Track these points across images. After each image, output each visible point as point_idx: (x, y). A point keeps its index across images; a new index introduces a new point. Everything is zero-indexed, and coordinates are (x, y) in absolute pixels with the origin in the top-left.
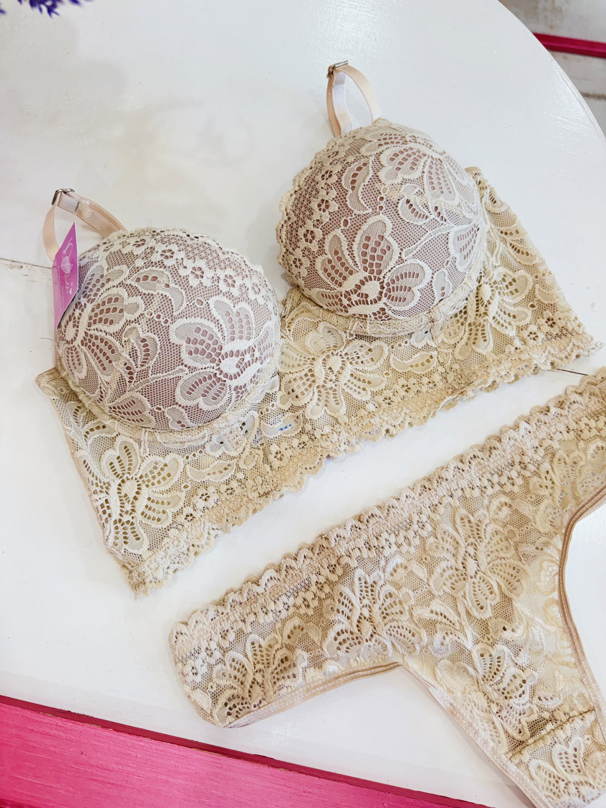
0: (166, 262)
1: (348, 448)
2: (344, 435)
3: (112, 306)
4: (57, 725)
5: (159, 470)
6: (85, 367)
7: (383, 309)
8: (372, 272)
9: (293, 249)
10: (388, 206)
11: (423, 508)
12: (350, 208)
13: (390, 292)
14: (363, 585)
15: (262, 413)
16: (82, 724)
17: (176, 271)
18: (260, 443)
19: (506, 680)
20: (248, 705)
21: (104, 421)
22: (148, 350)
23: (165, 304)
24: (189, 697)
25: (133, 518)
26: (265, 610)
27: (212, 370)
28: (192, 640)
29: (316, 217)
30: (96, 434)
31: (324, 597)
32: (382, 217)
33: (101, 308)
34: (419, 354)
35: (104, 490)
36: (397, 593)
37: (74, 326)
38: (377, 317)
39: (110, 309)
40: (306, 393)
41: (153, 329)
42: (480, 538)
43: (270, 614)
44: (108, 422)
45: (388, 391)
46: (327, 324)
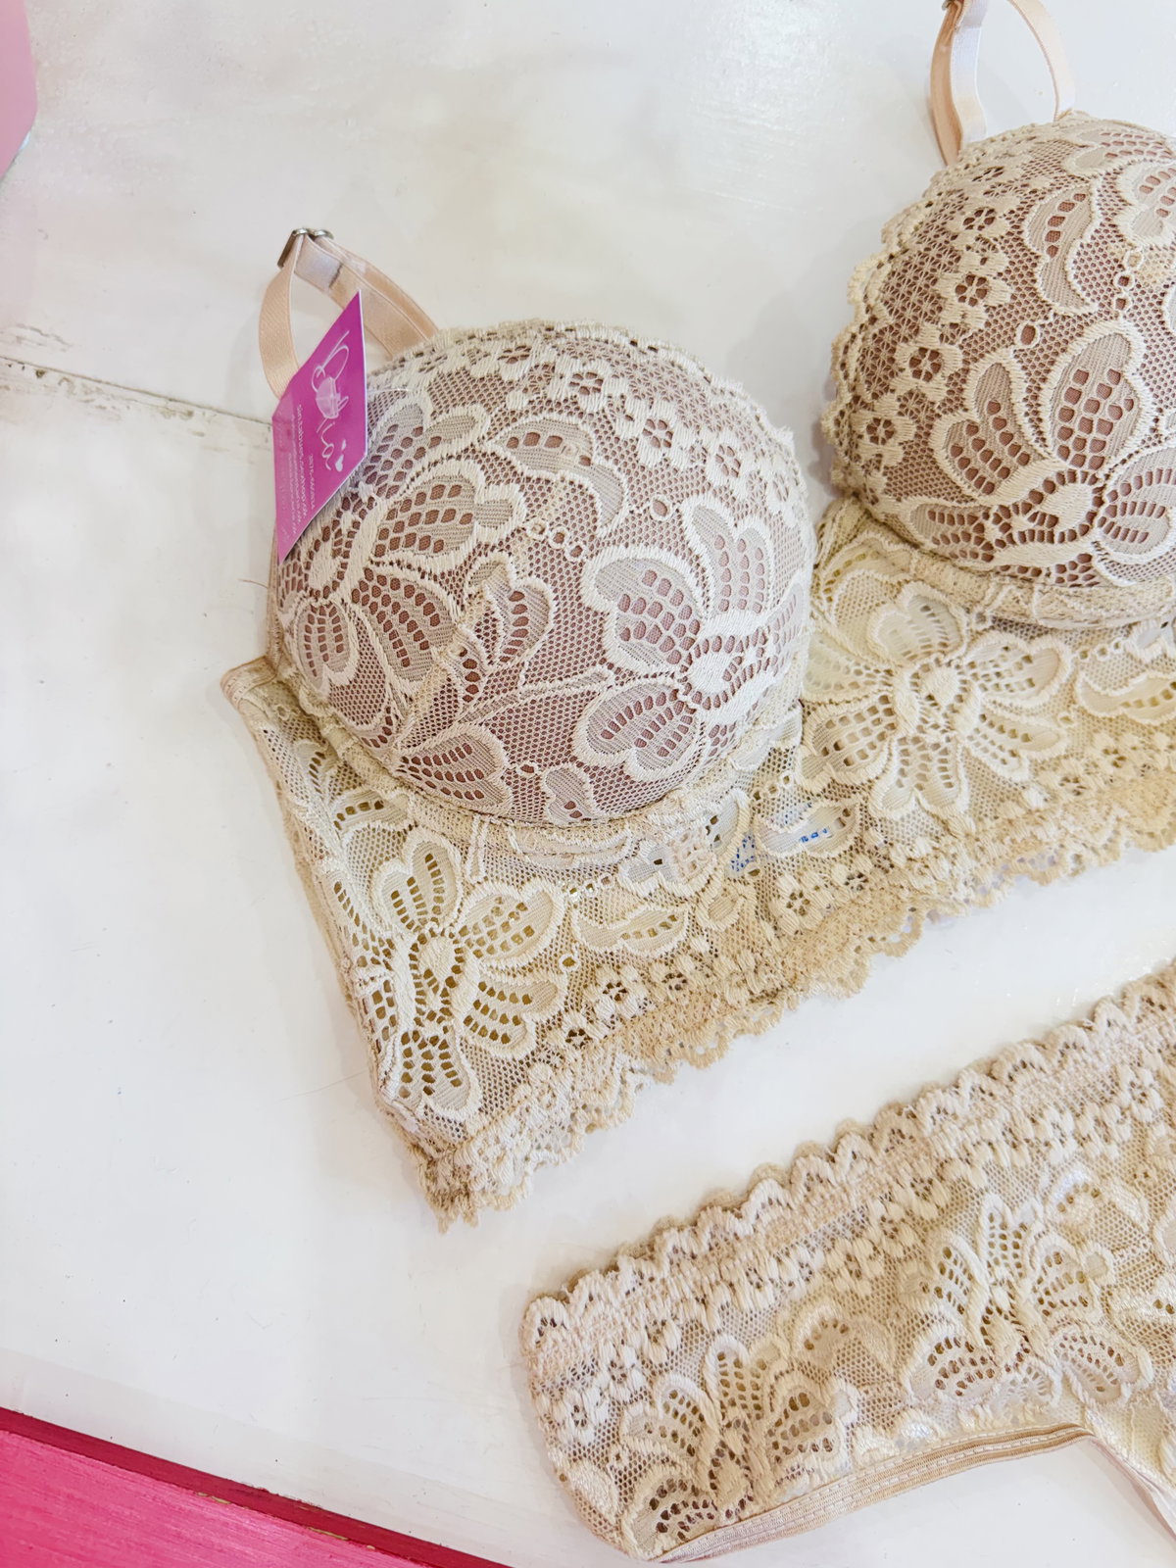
0: (586, 403)
1: (973, 896)
2: (966, 864)
3: (444, 504)
4: (238, 1528)
5: (505, 916)
6: (354, 657)
7: (1088, 558)
8: (1080, 460)
9: (875, 396)
10: (1140, 300)
11: (1145, 1052)
12: (1044, 298)
13: (1115, 515)
14: (998, 1231)
15: (758, 798)
16: (302, 1529)
17: (607, 426)
18: (749, 867)
20: (711, 1510)
21: (380, 791)
22: (525, 621)
23: (578, 506)
24: (563, 1478)
25: (445, 1030)
26: (754, 1278)
27: (669, 681)
28: (577, 1341)
29: (949, 316)
30: (360, 822)
31: (901, 1255)
32: (1125, 325)
33: (414, 509)
34: (1142, 678)
35: (382, 958)
36: (1073, 1255)
37: (335, 554)
38: (1065, 576)
39: (436, 512)
40: (871, 753)
41: (543, 570)
43: (769, 1289)
44: (392, 795)
45: (1072, 760)
46: (926, 590)
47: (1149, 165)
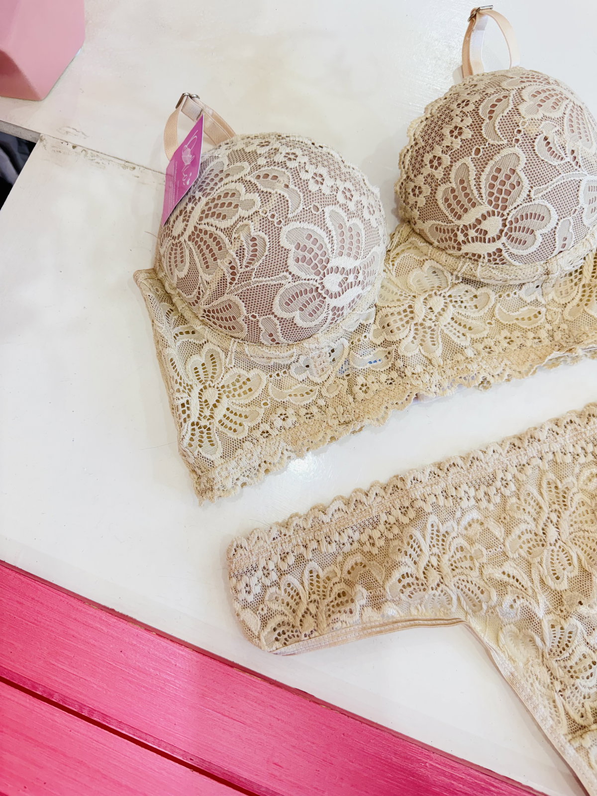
0: (289, 164)
1: (438, 391)
2: (437, 377)
3: (227, 200)
4: (101, 619)
5: (241, 383)
6: (188, 264)
7: (500, 250)
8: (497, 206)
9: (415, 176)
10: (525, 140)
11: (509, 466)
12: (485, 137)
13: (511, 232)
14: (435, 533)
15: (352, 343)
16: (126, 622)
17: (297, 174)
18: (346, 373)
19: (575, 659)
20: (298, 633)
21: (194, 326)
22: (256, 250)
23: (281, 204)
24: (238, 615)
25: (210, 424)
26: (328, 539)
27: (315, 283)
28: (250, 556)
29: (446, 143)
30: (185, 338)
31: (392, 538)
32: (517, 150)
33: (216, 202)
34: (526, 308)
35: (187, 391)
36: (469, 548)
37: (184, 221)
38: (491, 258)
39: (224, 203)
40: (402, 329)
41: (265, 229)
42: (565, 505)
43: (334, 544)
44: (199, 327)
45: (489, 339)
46: (434, 264)
47: (537, 87)
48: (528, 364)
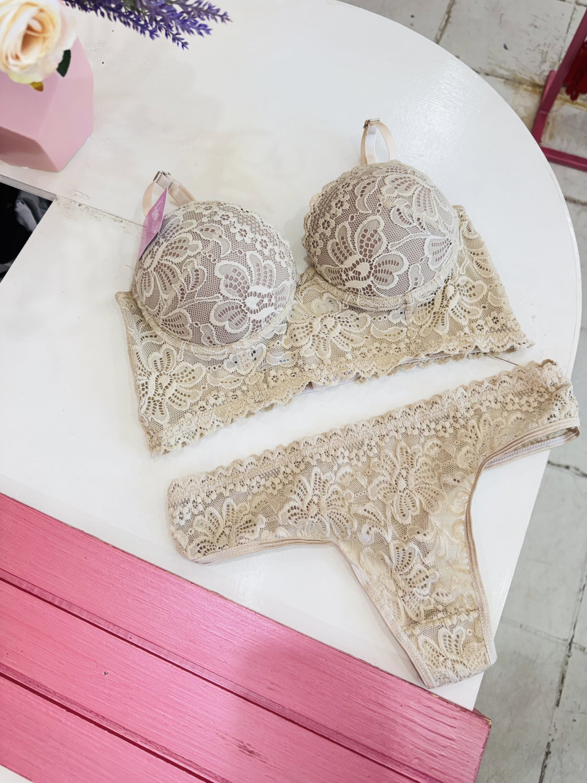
0: (224, 222)
1: (326, 382)
2: (325, 372)
3: (180, 245)
5: (187, 373)
6: (153, 287)
7: (370, 286)
8: (365, 255)
9: (314, 234)
10: (384, 211)
11: (374, 436)
12: (357, 208)
13: (376, 273)
14: (318, 480)
15: (269, 347)
17: (228, 229)
18: (263, 368)
19: (413, 573)
20: (214, 547)
21: (156, 332)
22: (198, 278)
23: (216, 248)
24: (173, 534)
25: (162, 399)
26: (242, 483)
27: (239, 302)
28: (184, 492)
29: (332, 212)
30: (149, 340)
31: (288, 483)
32: (379, 217)
33: (173, 245)
34: (392, 328)
35: (147, 375)
36: (342, 492)
37: (151, 257)
38: (365, 292)
39: (178, 246)
40: (304, 338)
41: (204, 264)
42: (412, 465)
43: (246, 487)
44: (159, 332)
45: (364, 348)
46: (330, 295)
47: (397, 175)
48: (389, 365)
